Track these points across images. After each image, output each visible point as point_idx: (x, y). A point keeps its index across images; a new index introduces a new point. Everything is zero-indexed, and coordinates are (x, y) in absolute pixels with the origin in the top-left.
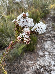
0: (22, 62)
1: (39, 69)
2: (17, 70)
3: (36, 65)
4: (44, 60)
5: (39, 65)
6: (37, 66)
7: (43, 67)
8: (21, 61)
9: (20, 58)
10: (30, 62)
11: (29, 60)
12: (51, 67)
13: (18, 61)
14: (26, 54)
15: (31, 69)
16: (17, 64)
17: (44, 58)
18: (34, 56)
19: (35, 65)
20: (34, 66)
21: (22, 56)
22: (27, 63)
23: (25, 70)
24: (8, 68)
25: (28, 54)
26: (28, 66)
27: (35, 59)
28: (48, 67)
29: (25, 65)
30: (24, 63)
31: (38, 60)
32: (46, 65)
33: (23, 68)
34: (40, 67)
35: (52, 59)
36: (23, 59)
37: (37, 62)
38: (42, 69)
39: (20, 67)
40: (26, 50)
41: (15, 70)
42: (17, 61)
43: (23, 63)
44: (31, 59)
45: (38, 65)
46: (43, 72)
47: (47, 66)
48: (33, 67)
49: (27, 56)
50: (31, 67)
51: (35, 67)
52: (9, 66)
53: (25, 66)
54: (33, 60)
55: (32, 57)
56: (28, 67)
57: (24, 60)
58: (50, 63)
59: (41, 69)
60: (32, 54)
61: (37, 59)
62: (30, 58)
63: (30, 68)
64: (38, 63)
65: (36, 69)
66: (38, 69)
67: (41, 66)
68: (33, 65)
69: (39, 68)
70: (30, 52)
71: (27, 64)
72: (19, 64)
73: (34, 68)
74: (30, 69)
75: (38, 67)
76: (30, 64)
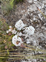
0: (16, 13)
1: (29, 14)
2: (14, 19)
3: (27, 12)
5: (29, 12)
7: (32, 13)
9: (14, 11)
10: (22, 11)
11: (21, 10)
12: (38, 11)
13: (13, 13)
14: (18, 5)
15: (24, 16)
16: (13, 15)
17: (33, 5)
18: (25, 5)
19: (26, 12)
20: (26, 13)
21: (15, 9)
22: (20, 13)
23: (20, 18)
24: (7, 20)
25: (19, 5)
26: (21, 14)
27: (25, 8)
28: (36, 12)
29: (19, 14)
30: (18, 13)
31: (28, 8)
32: (34, 11)
33: (18, 17)
34: (30, 13)
36: (16, 11)
37: (27, 10)
38: (32, 14)
39: (16, 17)
40: (17, 2)
41: (12, 19)
43: (17, 13)
46: (32, 16)
48: (25, 14)
49: (18, 7)
50: (24, 15)
51: (26, 14)
55: (23, 6)
58: (37, 8)
61: (28, 7)
62: (22, 8)
63: (23, 15)
66: (28, 15)
67: (30, 12)
68: (25, 13)
69: (30, 14)
73: (25, 15)
74: (23, 16)
75: (29, 13)
76: (22, 13)
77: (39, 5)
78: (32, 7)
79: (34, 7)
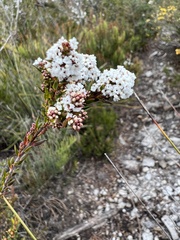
0: (70, 192)
1: (124, 211)
2: (56, 216)
3: (116, 199)
4: (141, 182)
5: (126, 200)
6: (117, 203)
7: (136, 205)
8: (69, 189)
9: (65, 180)
10: (96, 192)
11: (92, 186)
12: (162, 202)
13: (58, 188)
14: (84, 166)
15: (100, 212)
17: (141, 178)
18: (109, 172)
19: (111, 200)
20: (109, 203)
21: (69, 174)
22: (86, 196)
23: (81, 215)
24: (26, 211)
25: (88, 167)
26: (91, 203)
27: (111, 181)
28: (153, 204)
29: (80, 201)
30: (78, 194)
31: (120, 185)
32: (146, 199)
33: (74, 210)
34: (129, 205)
35: (167, 180)
36: (73, 183)
37: (117, 191)
38: (136, 210)
39: (66, 208)
40: (84, 155)
41: (47, 217)
42: (55, 188)
43: (73, 194)
44: (100, 183)
45: (121, 200)
46: (136, 219)
47: (150, 200)
48: (107, 205)
49: (85, 172)
50: (100, 207)
51: (113, 206)
52: (29, 206)
53: (79, 204)
54: (105, 184)
55: (101, 174)
56: (89, 208)
57: (76, 187)
58: (158, 192)
59: (129, 210)
60: (102, 165)
61: (119, 181)
62: (97, 178)
63: (96, 208)
64: (122, 192)
65: (115, 212)
66: (120, 212)
67: (130, 201)
68: (105, 201)
69: (126, 207)
70: (96, 160)
71: (88, 198)
72: (62, 198)
73: (107, 209)
74: (96, 212)
75: (121, 205)
76: (96, 199)
77: (165, 182)
78: (137, 183)
79: (145, 183)
